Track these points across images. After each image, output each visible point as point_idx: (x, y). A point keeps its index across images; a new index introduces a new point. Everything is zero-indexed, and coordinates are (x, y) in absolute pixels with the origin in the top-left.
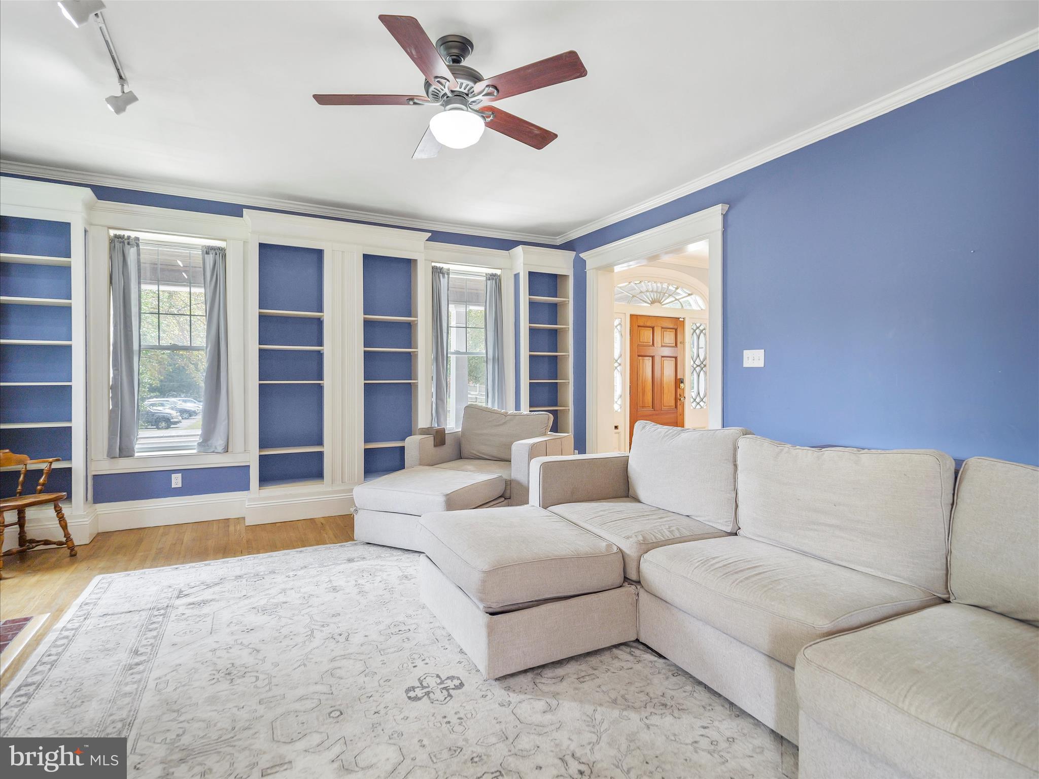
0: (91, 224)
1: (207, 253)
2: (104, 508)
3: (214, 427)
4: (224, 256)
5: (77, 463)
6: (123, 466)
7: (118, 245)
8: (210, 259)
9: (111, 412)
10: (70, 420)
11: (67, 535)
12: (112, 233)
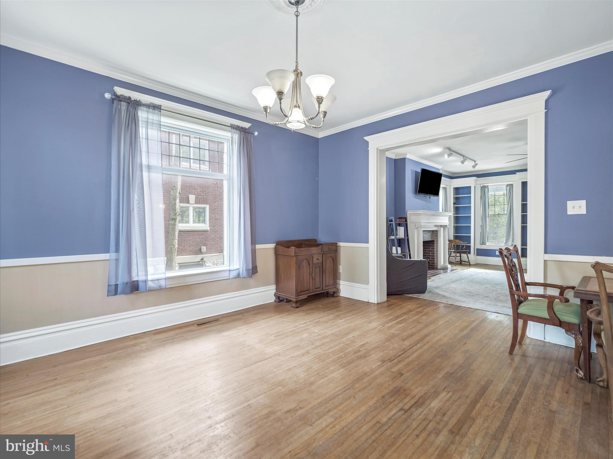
0: (476, 184)
1: (508, 186)
2: (479, 257)
3: (509, 239)
4: (512, 187)
5: (472, 244)
6: (483, 247)
7: (483, 188)
8: (508, 188)
9: (481, 233)
10: (471, 234)
11: (469, 260)
12: (482, 185)
